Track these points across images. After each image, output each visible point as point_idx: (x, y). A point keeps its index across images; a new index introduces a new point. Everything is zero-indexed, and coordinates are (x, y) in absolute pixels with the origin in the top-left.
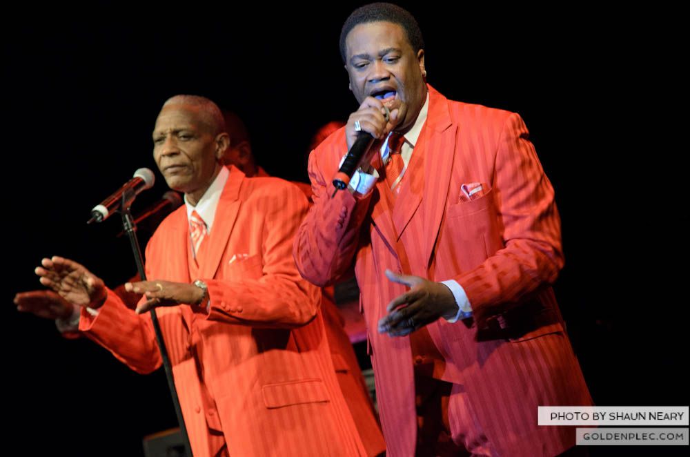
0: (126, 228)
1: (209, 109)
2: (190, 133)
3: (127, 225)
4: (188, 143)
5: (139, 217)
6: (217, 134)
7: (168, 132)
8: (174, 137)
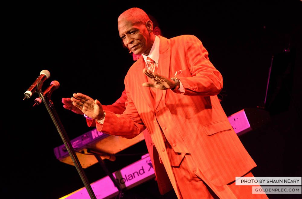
3: (42, 97)
7: (125, 33)
8: (129, 35)
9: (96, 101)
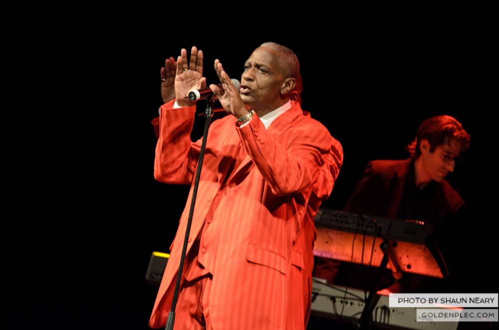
0: (207, 113)
1: (289, 60)
2: (267, 70)
3: (208, 111)
4: (263, 75)
5: (217, 109)
6: (287, 77)
7: (253, 64)
8: (256, 69)
9: (204, 79)
